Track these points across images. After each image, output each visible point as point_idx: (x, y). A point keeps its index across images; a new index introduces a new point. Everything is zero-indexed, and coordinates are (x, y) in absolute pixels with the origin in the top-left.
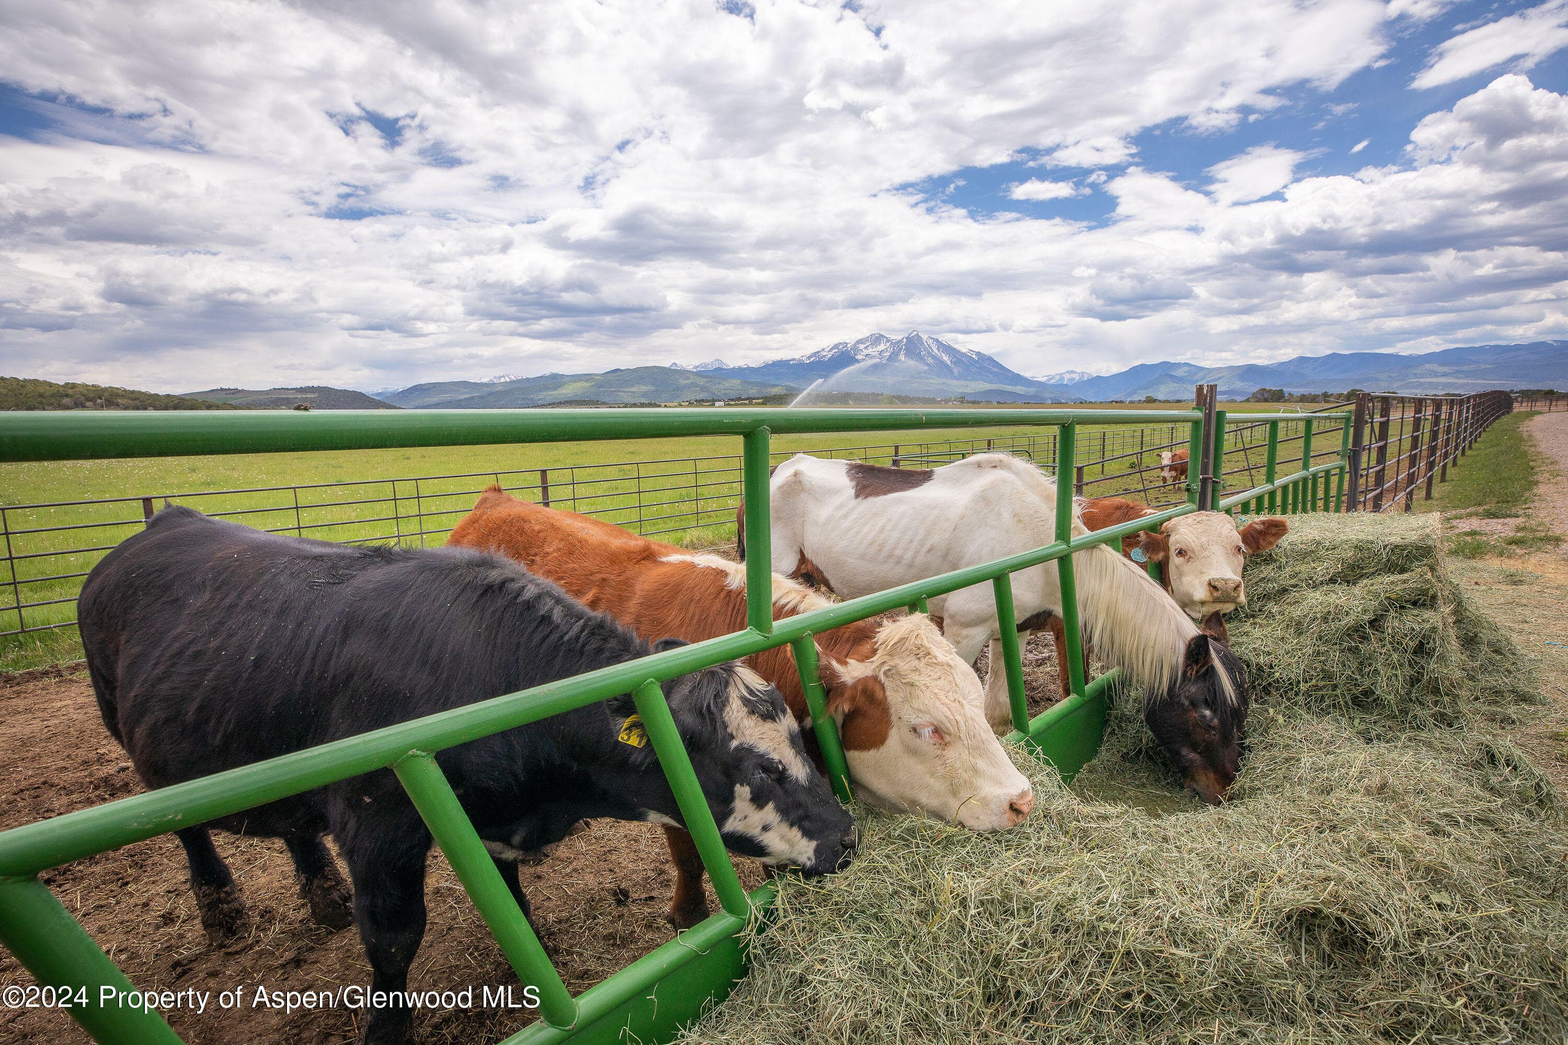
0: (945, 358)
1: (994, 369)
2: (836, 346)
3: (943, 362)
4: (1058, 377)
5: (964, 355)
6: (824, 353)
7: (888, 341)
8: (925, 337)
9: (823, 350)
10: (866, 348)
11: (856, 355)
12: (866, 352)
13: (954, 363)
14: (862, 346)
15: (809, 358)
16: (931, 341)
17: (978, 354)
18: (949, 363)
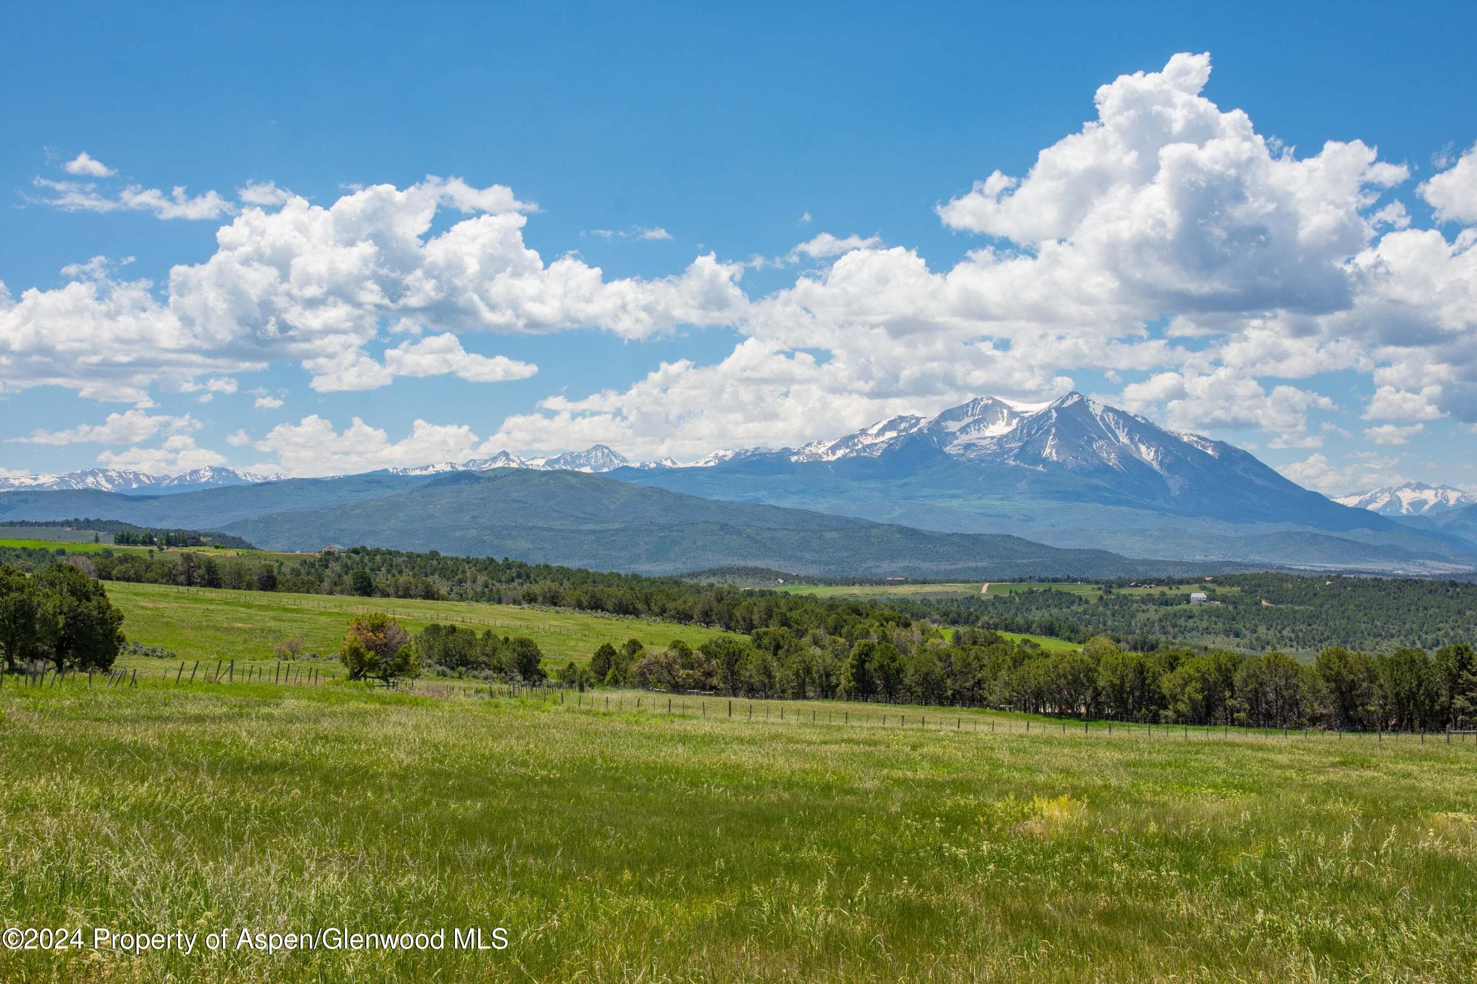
0: (1147, 454)
1: (1259, 482)
2: (891, 425)
3: (1141, 465)
4: (1386, 498)
5: (1188, 446)
6: (868, 441)
7: (1013, 414)
8: (1096, 409)
9: (863, 432)
10: (964, 430)
11: (943, 443)
12: (964, 439)
13: (1169, 468)
14: (953, 426)
15: (833, 449)
16: (1110, 418)
17: (1220, 446)
18: (1156, 466)
